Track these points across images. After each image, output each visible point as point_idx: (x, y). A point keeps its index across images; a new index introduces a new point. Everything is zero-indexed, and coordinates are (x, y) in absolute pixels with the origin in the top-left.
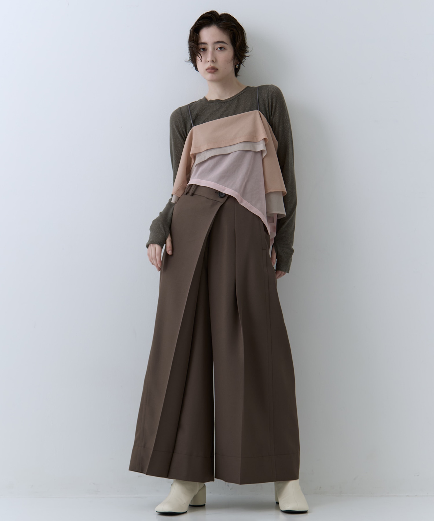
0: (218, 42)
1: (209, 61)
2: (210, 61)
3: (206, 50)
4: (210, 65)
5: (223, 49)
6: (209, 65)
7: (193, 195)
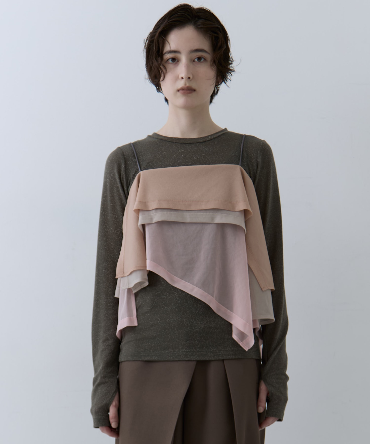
0: (197, 50)
1: (182, 78)
2: (186, 78)
3: (178, 61)
4: (185, 85)
6: (181, 84)
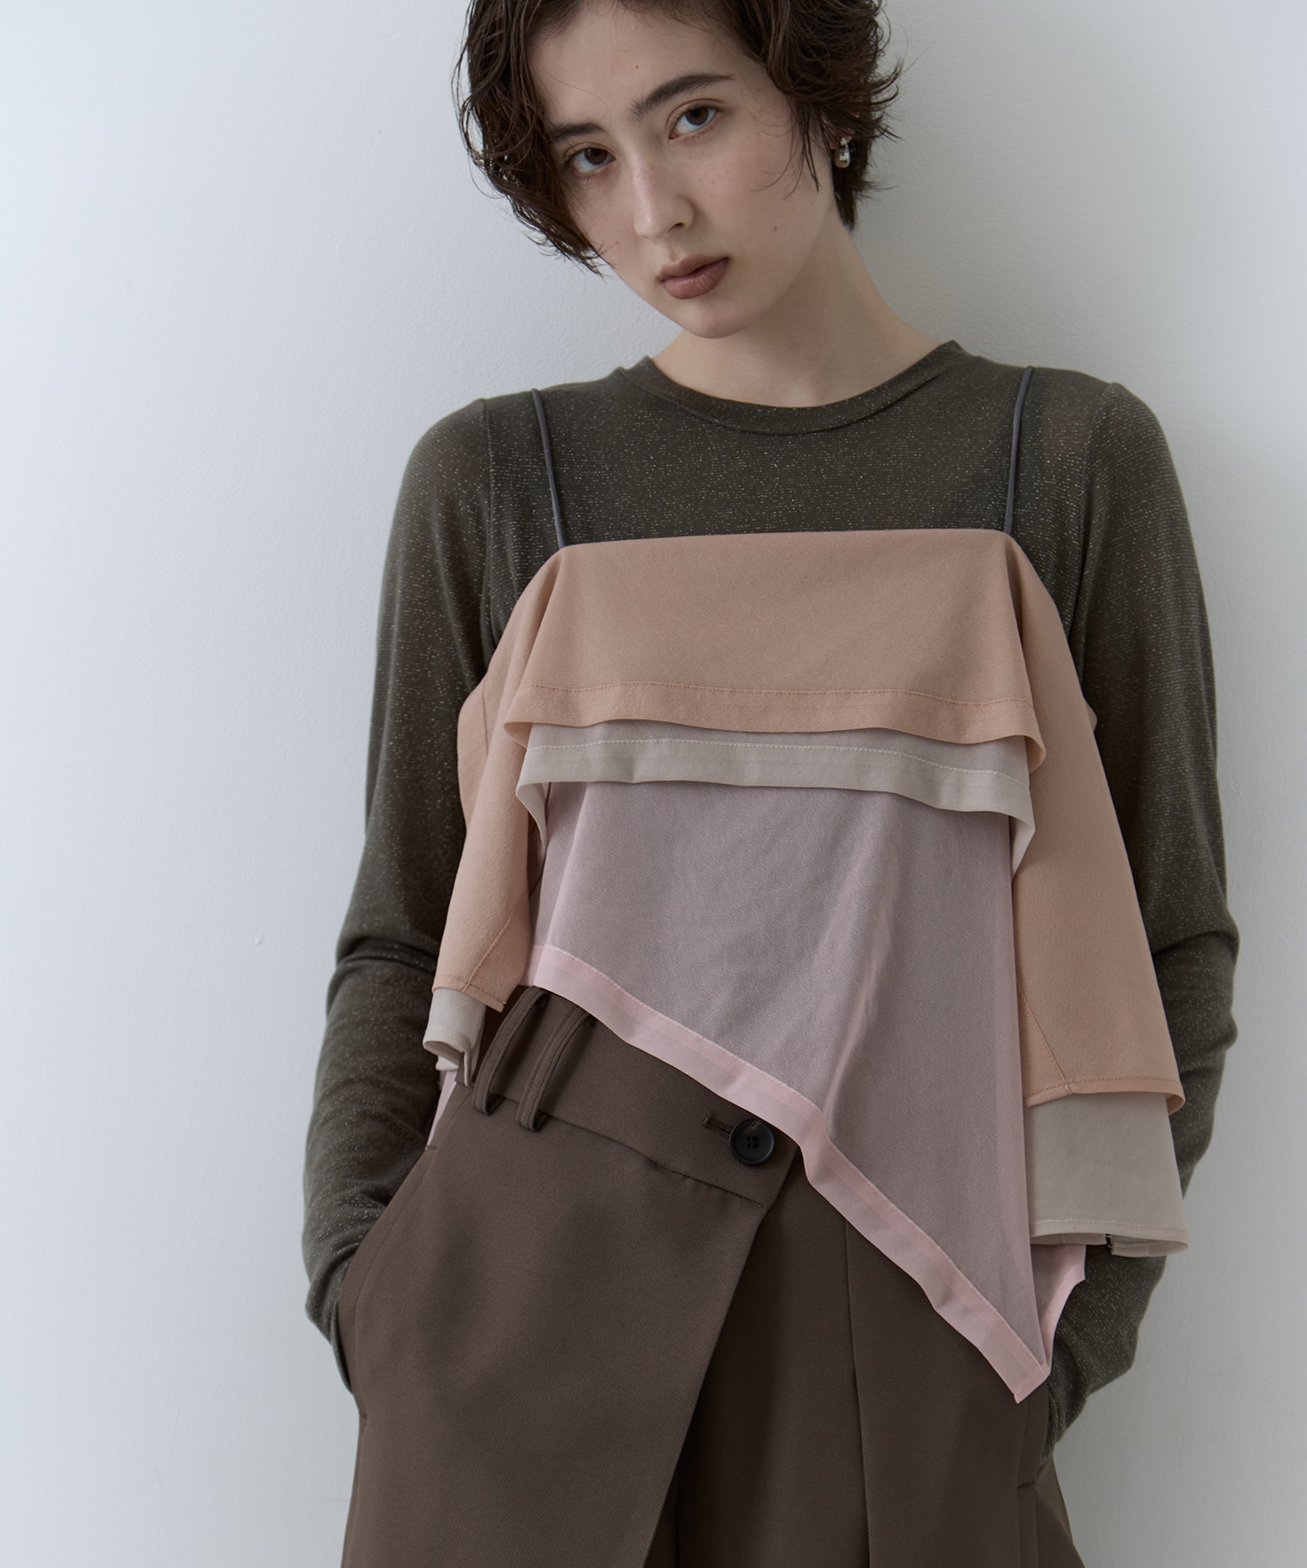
5: (711, 114)
7: (545, 1123)
